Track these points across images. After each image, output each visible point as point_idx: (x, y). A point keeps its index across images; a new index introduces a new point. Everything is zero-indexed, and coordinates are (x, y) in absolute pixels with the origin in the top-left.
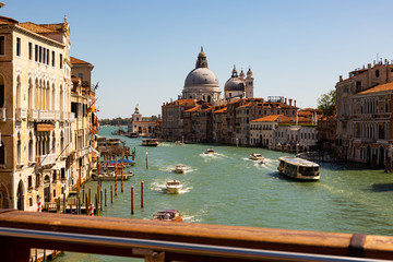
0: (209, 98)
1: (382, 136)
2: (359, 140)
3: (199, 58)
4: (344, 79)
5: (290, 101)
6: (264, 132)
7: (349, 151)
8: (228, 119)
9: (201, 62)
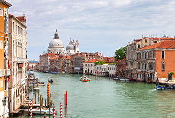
0: (60, 52)
1: (151, 68)
2: (140, 71)
3: (55, 35)
4: (130, 43)
5: (100, 53)
6: (89, 67)
7: (134, 75)
8: (72, 62)
9: (56, 36)
